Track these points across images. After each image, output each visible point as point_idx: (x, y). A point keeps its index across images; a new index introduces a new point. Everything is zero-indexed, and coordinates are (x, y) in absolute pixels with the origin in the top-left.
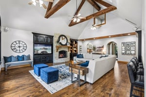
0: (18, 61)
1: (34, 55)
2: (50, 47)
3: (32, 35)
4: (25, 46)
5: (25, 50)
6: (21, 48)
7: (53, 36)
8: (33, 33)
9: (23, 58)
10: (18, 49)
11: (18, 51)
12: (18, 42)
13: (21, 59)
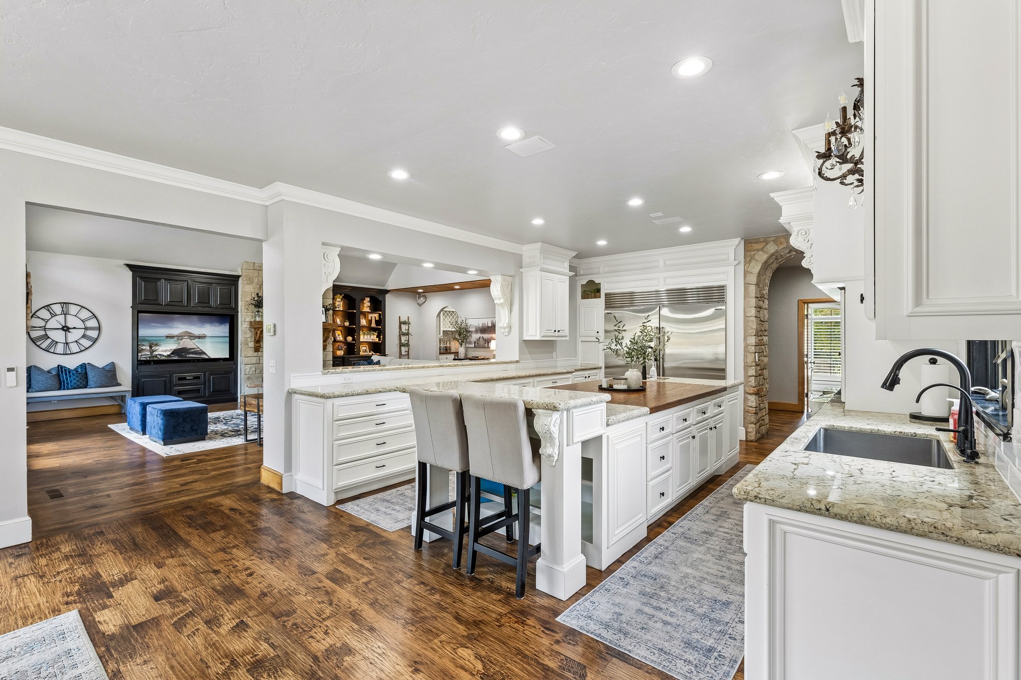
0: (59, 389)
1: (138, 364)
2: (224, 330)
3: (129, 274)
4: (93, 323)
5: (95, 341)
6: (74, 335)
7: (237, 277)
8: (130, 267)
9: (82, 376)
10: (59, 336)
11: (60, 348)
12: (57, 309)
13: (73, 380)
